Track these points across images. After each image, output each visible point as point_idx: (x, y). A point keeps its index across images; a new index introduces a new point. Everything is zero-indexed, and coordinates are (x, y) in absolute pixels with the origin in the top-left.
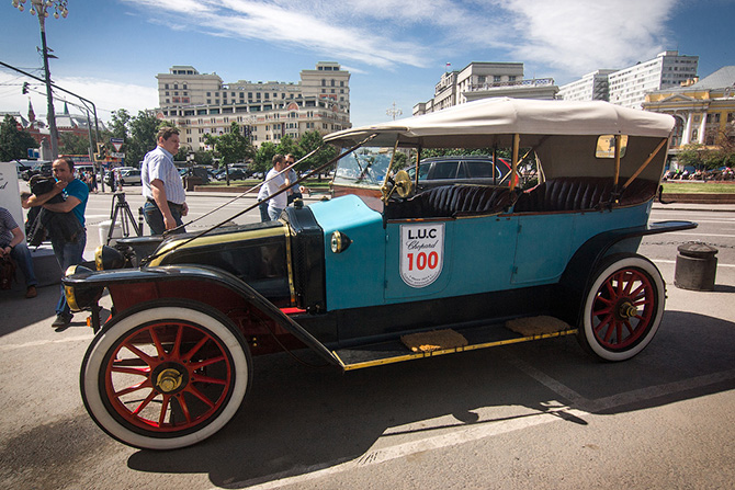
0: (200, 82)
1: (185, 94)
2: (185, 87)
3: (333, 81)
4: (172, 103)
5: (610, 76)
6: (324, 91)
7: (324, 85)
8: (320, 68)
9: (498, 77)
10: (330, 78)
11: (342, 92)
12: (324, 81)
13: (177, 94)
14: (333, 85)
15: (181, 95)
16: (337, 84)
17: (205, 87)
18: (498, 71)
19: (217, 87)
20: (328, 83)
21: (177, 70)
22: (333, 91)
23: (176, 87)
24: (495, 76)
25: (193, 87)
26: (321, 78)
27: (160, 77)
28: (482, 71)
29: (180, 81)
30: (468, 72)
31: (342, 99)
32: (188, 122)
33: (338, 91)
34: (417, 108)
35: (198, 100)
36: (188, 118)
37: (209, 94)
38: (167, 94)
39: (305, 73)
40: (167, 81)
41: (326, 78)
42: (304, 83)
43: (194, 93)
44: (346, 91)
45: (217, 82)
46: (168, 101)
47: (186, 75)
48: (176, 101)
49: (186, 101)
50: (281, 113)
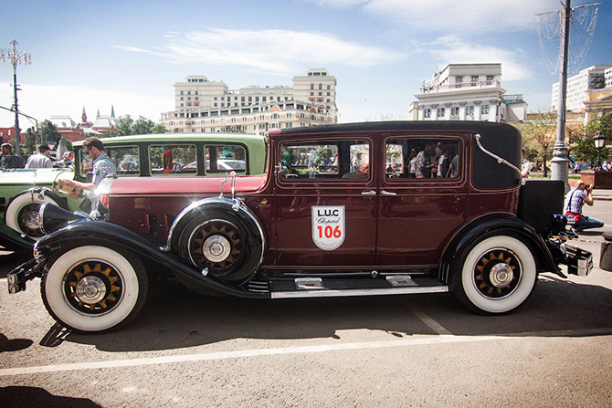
0: (209, 88)
1: (197, 99)
2: (197, 93)
3: (320, 86)
4: (185, 107)
5: (606, 71)
6: (312, 94)
7: (312, 89)
8: (310, 74)
9: (475, 77)
10: (318, 83)
11: (329, 94)
12: (312, 86)
13: (189, 99)
14: (320, 88)
15: (193, 100)
16: (324, 87)
17: (213, 93)
18: (475, 72)
19: (222, 93)
20: (316, 87)
21: (191, 79)
22: (320, 94)
23: (189, 93)
24: (472, 77)
25: (203, 93)
26: (310, 83)
27: (177, 85)
28: (459, 72)
29: (193, 88)
30: (447, 73)
31: (328, 101)
32: (193, 123)
33: (324, 94)
34: (412, 107)
35: (207, 104)
36: (194, 119)
37: (216, 99)
38: (182, 99)
39: (296, 79)
40: (182, 89)
41: (315, 83)
42: (296, 88)
43: (203, 98)
44: (332, 94)
45: (223, 88)
46: (182, 105)
47: (199, 83)
48: (189, 105)
49: (197, 105)
50: (266, 114)
